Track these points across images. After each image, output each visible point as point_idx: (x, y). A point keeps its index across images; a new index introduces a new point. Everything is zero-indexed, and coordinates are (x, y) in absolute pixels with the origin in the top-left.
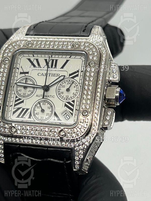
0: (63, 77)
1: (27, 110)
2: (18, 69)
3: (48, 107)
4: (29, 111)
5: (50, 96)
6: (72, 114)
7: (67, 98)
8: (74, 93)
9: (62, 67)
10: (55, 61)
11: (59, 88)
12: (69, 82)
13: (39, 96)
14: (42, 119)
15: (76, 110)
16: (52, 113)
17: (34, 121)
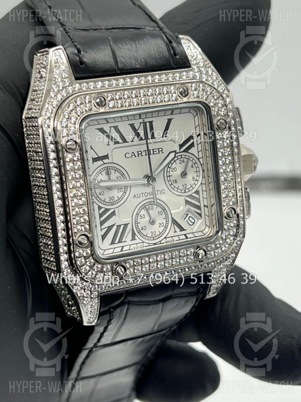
0: (174, 154)
1: (126, 225)
3: (159, 212)
4: (129, 227)
6: (200, 215)
7: (184, 189)
8: (193, 178)
10: (148, 124)
11: (168, 173)
12: (182, 159)
13: (139, 196)
14: (154, 236)
15: (205, 206)
16: (167, 222)
17: (143, 242)
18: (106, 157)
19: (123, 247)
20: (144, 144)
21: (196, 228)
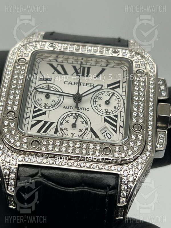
0: (101, 86)
1: (52, 123)
2: (36, 74)
3: (81, 122)
4: (54, 125)
5: (82, 109)
6: (115, 131)
7: (106, 112)
8: (115, 107)
10: (86, 69)
11: (95, 99)
12: (108, 94)
13: (68, 108)
16: (86, 130)
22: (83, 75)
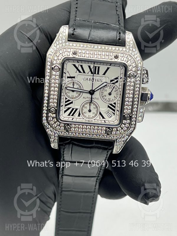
0: (106, 83)
1: (77, 109)
2: (65, 73)
3: (94, 107)
4: (78, 111)
5: (95, 98)
6: (114, 114)
7: (109, 100)
8: (115, 96)
9: (104, 74)
10: (97, 68)
11: (102, 91)
12: (111, 87)
13: (86, 98)
14: (89, 117)
15: (117, 110)
16: (97, 113)
17: (83, 119)
18: (74, 77)
19: (73, 118)
20: (92, 76)
21: (110, 119)
22: (95, 73)
